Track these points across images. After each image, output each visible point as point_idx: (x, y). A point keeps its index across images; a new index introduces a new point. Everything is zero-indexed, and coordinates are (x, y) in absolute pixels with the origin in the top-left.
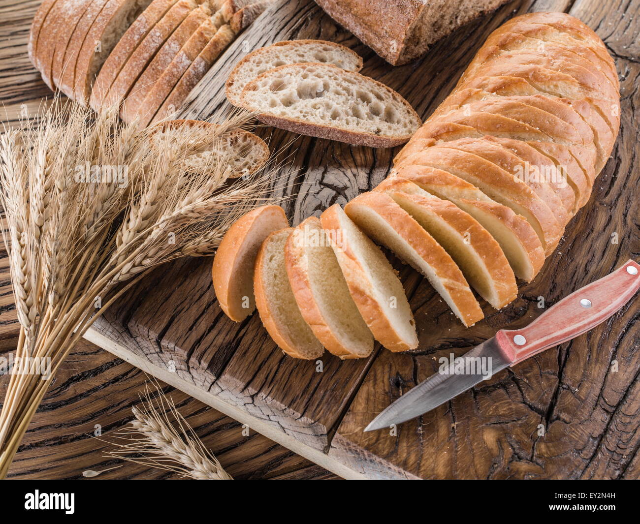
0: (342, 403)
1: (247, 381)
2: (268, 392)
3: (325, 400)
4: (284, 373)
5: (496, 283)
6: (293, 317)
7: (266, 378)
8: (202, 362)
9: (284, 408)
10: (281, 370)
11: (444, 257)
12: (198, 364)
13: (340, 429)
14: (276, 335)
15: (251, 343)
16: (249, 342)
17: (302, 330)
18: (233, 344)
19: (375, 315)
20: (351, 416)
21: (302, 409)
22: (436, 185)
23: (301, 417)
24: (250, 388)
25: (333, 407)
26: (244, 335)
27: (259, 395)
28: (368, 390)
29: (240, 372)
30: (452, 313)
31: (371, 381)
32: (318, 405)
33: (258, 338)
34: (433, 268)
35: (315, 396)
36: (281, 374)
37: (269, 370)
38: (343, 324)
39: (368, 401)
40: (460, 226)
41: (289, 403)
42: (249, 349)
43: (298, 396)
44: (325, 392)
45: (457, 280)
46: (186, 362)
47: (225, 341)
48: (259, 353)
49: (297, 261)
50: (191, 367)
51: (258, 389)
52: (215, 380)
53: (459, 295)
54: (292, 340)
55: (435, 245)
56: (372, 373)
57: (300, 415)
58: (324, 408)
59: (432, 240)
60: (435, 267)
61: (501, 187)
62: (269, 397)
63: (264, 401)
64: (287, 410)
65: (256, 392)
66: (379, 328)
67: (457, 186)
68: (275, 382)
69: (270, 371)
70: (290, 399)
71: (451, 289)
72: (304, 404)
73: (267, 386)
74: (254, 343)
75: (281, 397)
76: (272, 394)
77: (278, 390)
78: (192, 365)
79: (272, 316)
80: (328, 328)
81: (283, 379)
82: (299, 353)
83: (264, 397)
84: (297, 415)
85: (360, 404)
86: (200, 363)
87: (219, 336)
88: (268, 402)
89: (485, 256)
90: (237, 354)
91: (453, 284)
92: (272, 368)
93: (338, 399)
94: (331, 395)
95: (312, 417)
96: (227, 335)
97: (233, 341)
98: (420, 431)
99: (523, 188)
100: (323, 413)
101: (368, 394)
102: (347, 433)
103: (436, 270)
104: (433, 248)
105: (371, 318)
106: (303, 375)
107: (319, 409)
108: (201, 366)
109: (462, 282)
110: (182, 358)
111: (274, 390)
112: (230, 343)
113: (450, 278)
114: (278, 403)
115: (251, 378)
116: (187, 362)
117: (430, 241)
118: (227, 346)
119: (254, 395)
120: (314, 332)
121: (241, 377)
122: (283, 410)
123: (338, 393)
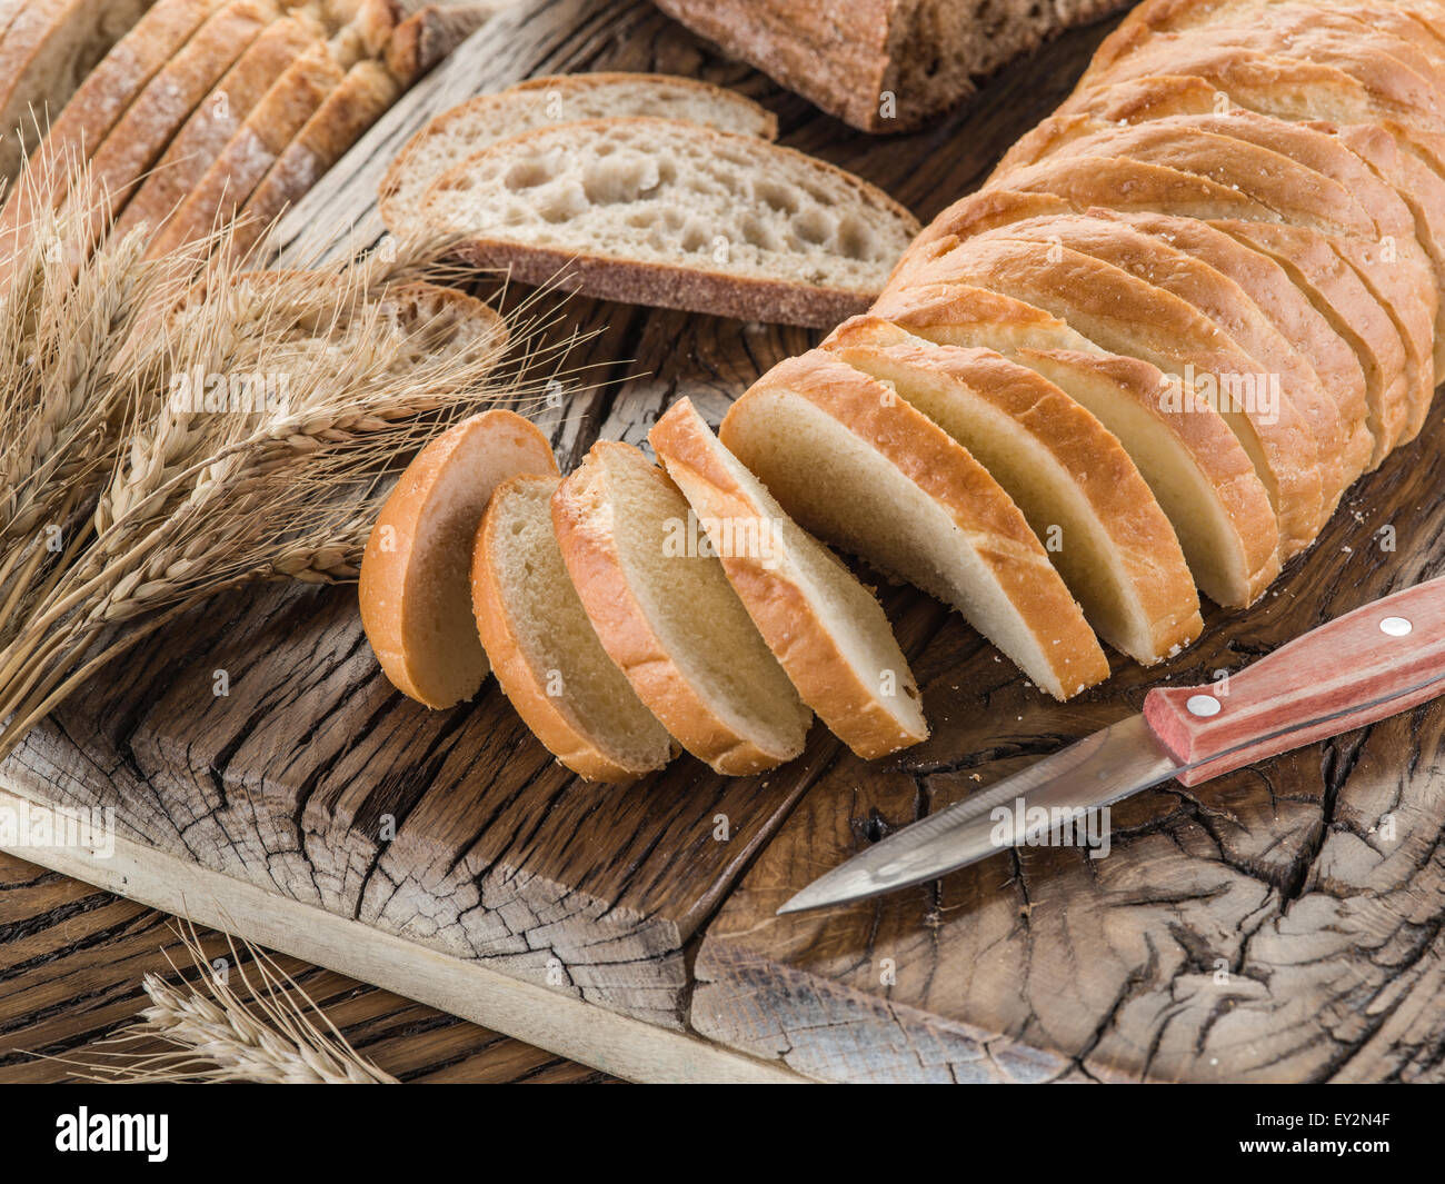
0: (720, 875)
1: (462, 841)
2: (518, 863)
3: (674, 870)
4: (562, 823)
5: (1127, 555)
6: (580, 665)
7: (515, 835)
8: (339, 808)
9: (564, 893)
10: (555, 816)
11: (973, 472)
12: (327, 817)
13: (716, 926)
14: (534, 700)
15: (472, 764)
16: (465, 763)
17: (605, 700)
18: (423, 770)
19: (795, 626)
20: (746, 898)
21: (612, 891)
22: (953, 326)
23: (610, 909)
24: (470, 858)
25: (697, 883)
26: (450, 749)
27: (495, 871)
28: (793, 846)
29: (445, 823)
30: (1028, 684)
31: (801, 830)
32: (656, 882)
33: (489, 754)
34: (946, 505)
35: (649, 864)
36: (556, 823)
37: (522, 817)
38: (713, 670)
39: (791, 868)
40: (1013, 398)
41: (577, 880)
42: (464, 776)
43: (601, 866)
44: (675, 856)
45: (1012, 535)
46: (294, 820)
47: (400, 763)
48: (493, 782)
49: (583, 518)
50: (307, 830)
51: (493, 857)
52: (377, 857)
53: (1021, 577)
54: (579, 717)
55: (945, 445)
56: (805, 813)
57: (606, 905)
58: (674, 885)
59: (938, 434)
60: (952, 505)
61: (1129, 321)
62: (521, 872)
63: (510, 884)
64: (574, 897)
65: (488, 863)
66: (809, 663)
67: (1010, 320)
68: (537, 839)
69: (525, 820)
70: (581, 872)
71: (996, 559)
72: (618, 880)
73: (516, 850)
74: (478, 765)
75: (556, 870)
76: (530, 865)
77: (546, 856)
78: (312, 823)
79: (522, 650)
80: (671, 668)
81: (559, 833)
82: (599, 750)
83: (510, 873)
84: (601, 906)
85: (772, 875)
86: (332, 813)
87: (382, 753)
88: (520, 884)
89: (1084, 475)
90: (436, 788)
91: (1002, 546)
92: (531, 812)
93: (709, 867)
94: (690, 861)
95: (639, 907)
96: (403, 751)
97: (422, 762)
98: (932, 921)
99: (1190, 321)
100: (670, 896)
101: (792, 854)
102: (736, 930)
103: (953, 510)
104: (941, 453)
105: (786, 635)
106: (615, 824)
107: (658, 889)
108: (335, 821)
109: (1026, 541)
110: (284, 809)
111: (536, 856)
112: (413, 767)
113: (994, 529)
114: (549, 881)
115: (470, 835)
116: (297, 818)
117: (932, 435)
118: (404, 774)
119: (483, 873)
120: (637, 689)
121: (446, 833)
122: (561, 899)
123: (709, 856)
